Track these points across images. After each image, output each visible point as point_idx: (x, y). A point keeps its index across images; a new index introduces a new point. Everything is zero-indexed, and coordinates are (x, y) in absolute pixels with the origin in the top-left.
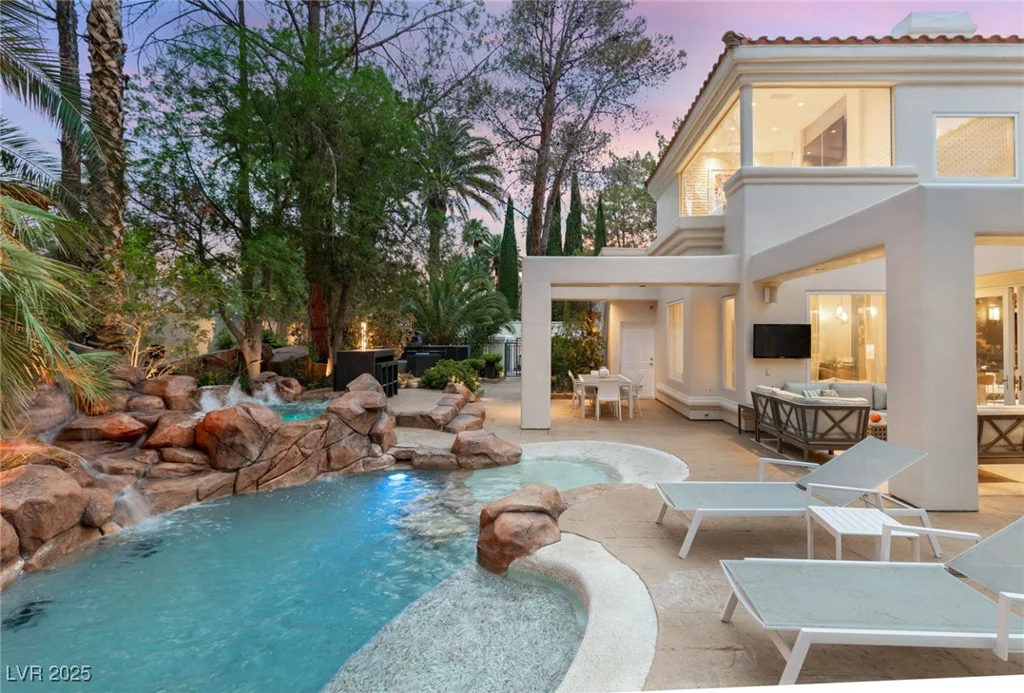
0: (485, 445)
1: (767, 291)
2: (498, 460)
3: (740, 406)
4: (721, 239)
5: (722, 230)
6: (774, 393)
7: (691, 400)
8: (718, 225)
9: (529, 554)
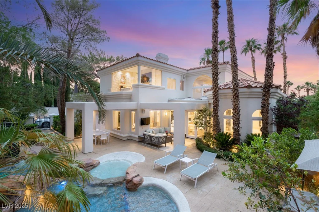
0: (91, 163)
1: (143, 111)
2: (95, 166)
3: (138, 136)
4: (131, 97)
5: (131, 95)
6: (150, 134)
7: (124, 136)
8: (130, 94)
9: (142, 184)
